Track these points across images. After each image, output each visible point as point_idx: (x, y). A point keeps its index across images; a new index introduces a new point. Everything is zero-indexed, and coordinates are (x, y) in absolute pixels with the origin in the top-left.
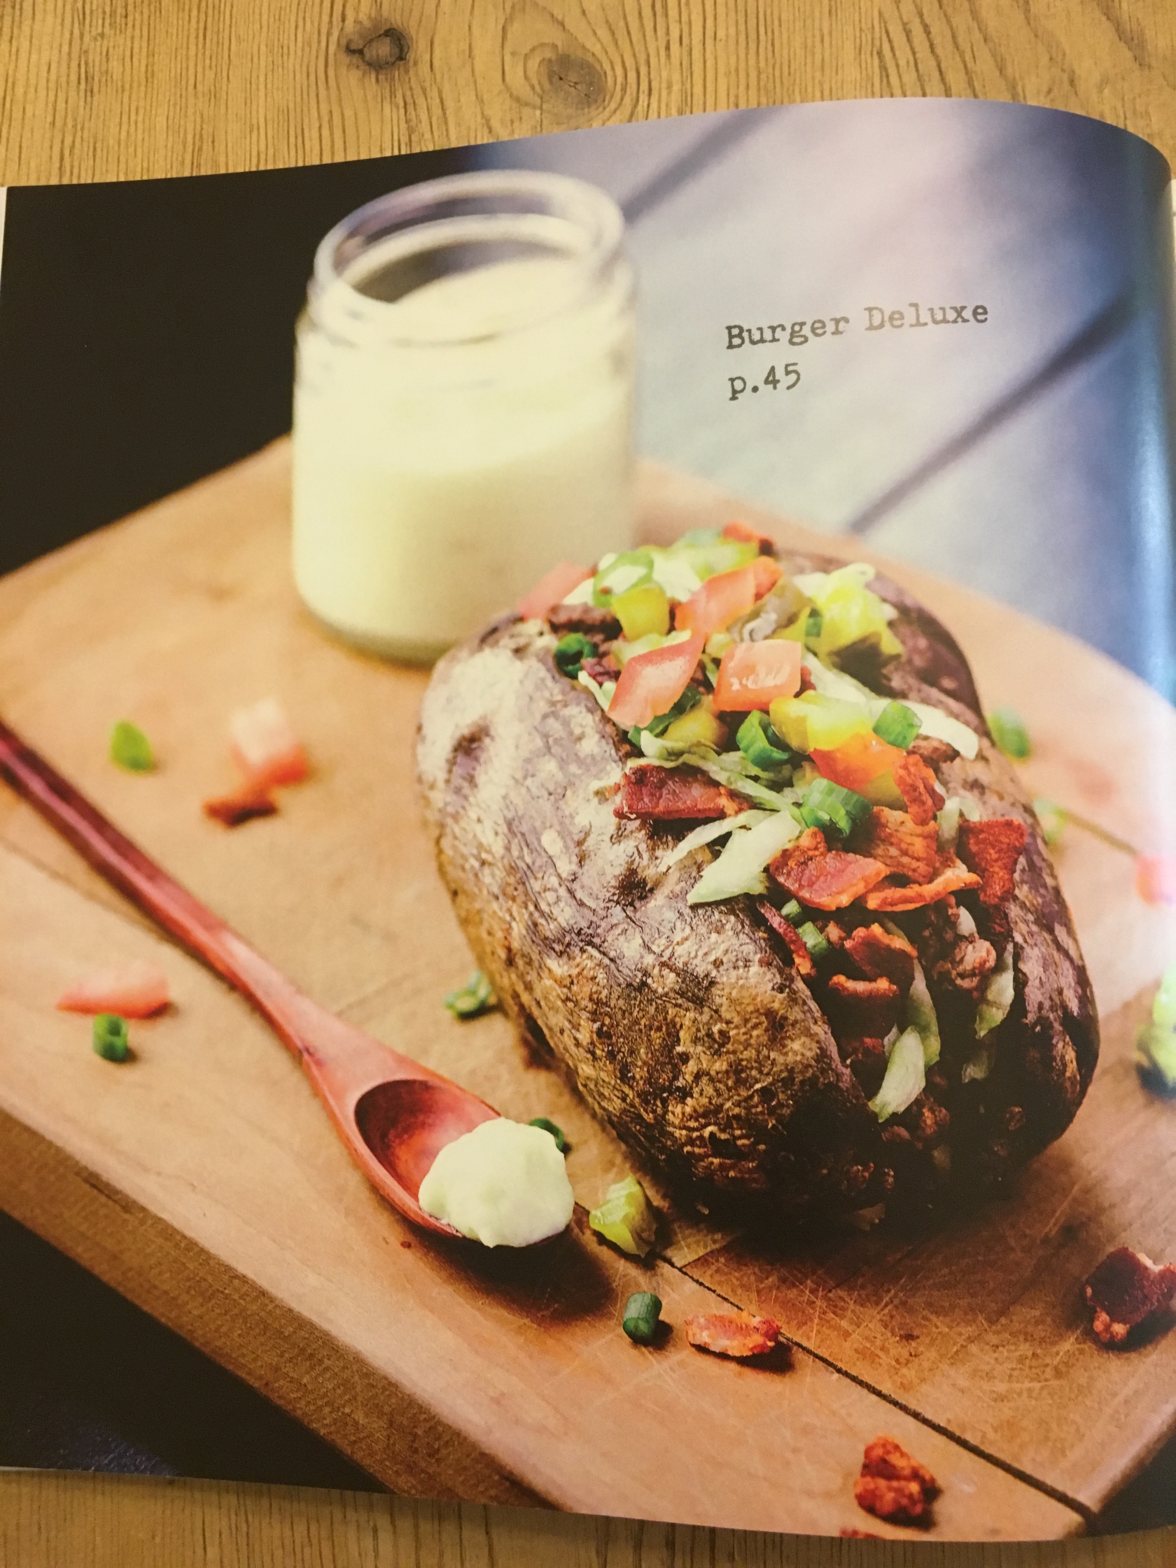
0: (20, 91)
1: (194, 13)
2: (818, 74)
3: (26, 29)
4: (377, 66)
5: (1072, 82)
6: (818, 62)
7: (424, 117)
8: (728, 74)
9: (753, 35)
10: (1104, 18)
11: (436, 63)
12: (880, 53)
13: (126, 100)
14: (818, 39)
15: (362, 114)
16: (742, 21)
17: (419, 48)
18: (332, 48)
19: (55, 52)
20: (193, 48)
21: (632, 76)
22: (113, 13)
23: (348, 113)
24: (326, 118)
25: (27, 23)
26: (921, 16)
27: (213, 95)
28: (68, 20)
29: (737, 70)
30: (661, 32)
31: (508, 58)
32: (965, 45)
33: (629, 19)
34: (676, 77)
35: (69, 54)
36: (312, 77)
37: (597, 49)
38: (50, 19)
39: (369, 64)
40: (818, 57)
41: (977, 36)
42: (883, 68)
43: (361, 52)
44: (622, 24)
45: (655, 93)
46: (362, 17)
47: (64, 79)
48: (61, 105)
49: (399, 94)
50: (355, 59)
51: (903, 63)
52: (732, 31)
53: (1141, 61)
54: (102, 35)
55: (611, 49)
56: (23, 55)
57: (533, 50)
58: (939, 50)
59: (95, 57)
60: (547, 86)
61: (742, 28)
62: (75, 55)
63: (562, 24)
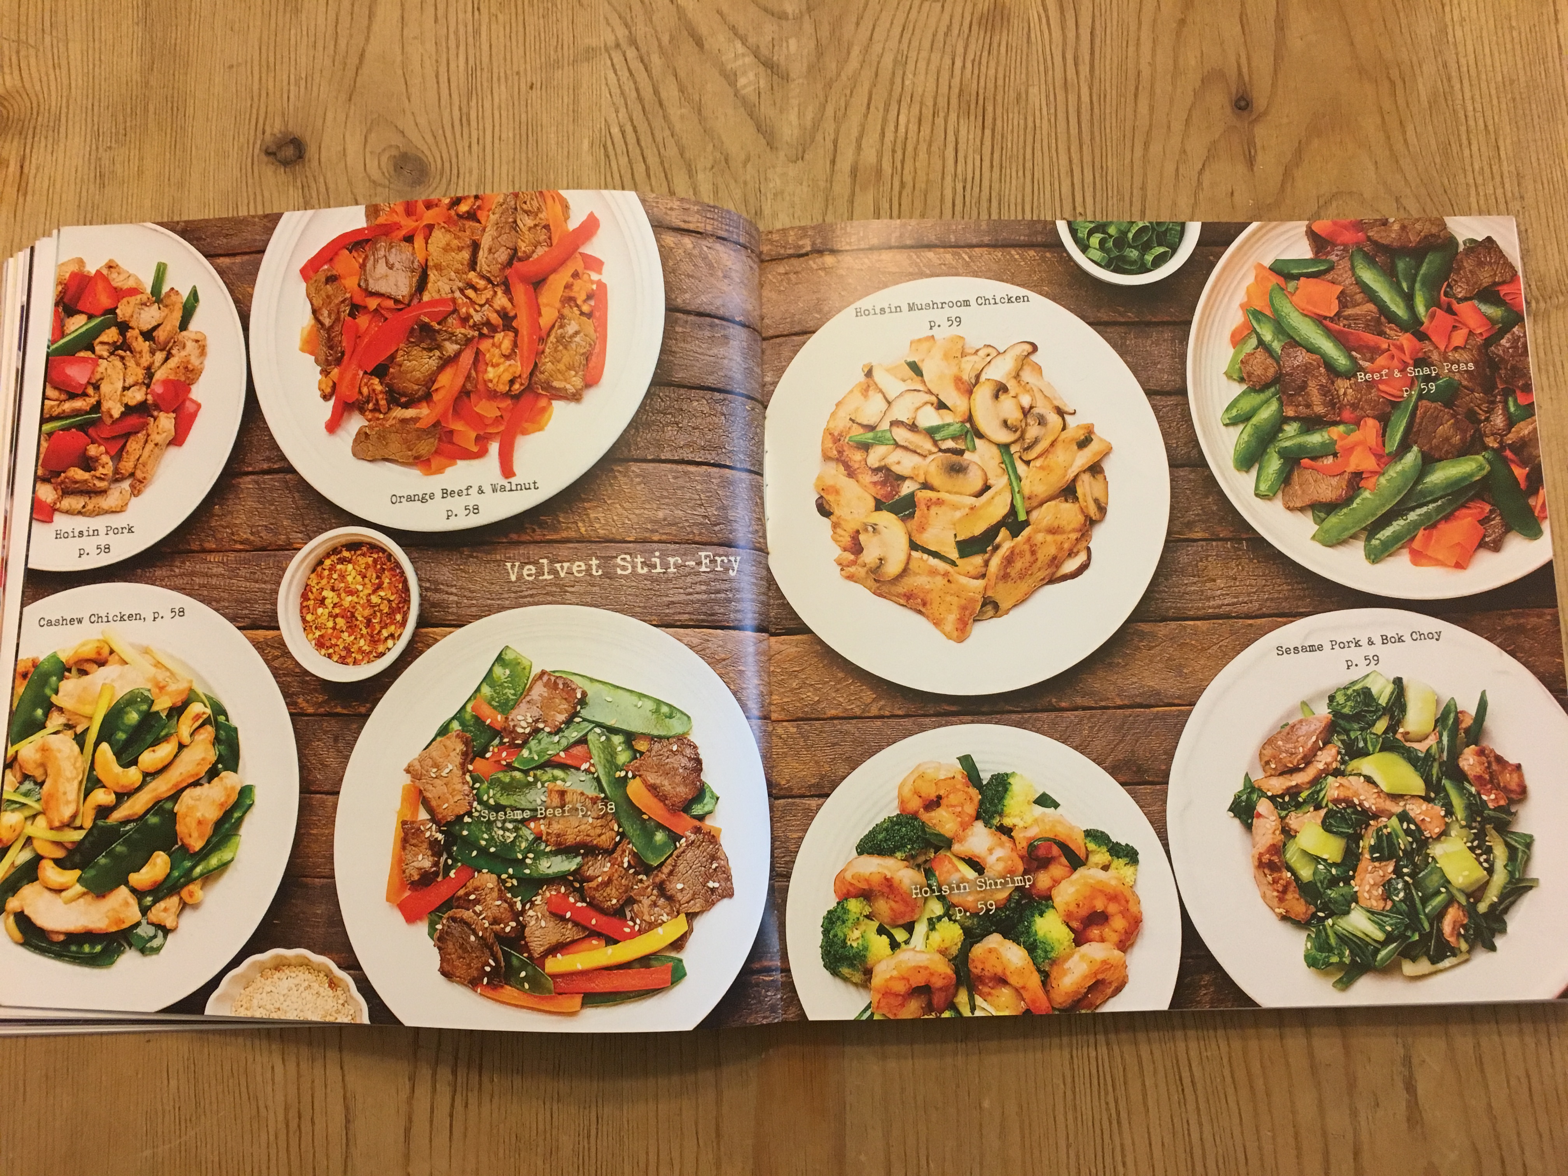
0: (58, 186)
1: (169, 131)
2: (565, 161)
3: (62, 145)
4: (286, 163)
5: (726, 160)
6: (566, 153)
7: (314, 195)
8: (508, 163)
9: (524, 137)
10: (748, 119)
11: (323, 160)
12: (605, 147)
13: (125, 189)
14: (565, 138)
15: (275, 194)
16: (517, 127)
17: (312, 151)
18: (257, 151)
19: (81, 160)
20: (167, 154)
21: (447, 165)
22: (117, 133)
23: (267, 194)
24: (252, 198)
25: (63, 140)
26: (632, 121)
27: (181, 185)
28: (88, 139)
29: (514, 160)
30: (466, 136)
31: (368, 155)
32: (659, 139)
33: (446, 128)
34: (475, 165)
35: (89, 159)
36: (244, 171)
37: (425, 148)
38: (77, 139)
39: (280, 161)
40: (566, 150)
41: (667, 133)
42: (607, 156)
43: (274, 154)
44: (441, 132)
45: (461, 176)
46: (276, 131)
47: (86, 177)
48: (84, 193)
49: (299, 181)
50: (271, 158)
51: (619, 151)
52: (511, 135)
53: (771, 145)
54: (110, 148)
55: (434, 148)
56: (60, 161)
57: (384, 150)
58: (643, 144)
59: (106, 162)
60: (392, 172)
61: (517, 132)
62: (93, 161)
63: (403, 132)
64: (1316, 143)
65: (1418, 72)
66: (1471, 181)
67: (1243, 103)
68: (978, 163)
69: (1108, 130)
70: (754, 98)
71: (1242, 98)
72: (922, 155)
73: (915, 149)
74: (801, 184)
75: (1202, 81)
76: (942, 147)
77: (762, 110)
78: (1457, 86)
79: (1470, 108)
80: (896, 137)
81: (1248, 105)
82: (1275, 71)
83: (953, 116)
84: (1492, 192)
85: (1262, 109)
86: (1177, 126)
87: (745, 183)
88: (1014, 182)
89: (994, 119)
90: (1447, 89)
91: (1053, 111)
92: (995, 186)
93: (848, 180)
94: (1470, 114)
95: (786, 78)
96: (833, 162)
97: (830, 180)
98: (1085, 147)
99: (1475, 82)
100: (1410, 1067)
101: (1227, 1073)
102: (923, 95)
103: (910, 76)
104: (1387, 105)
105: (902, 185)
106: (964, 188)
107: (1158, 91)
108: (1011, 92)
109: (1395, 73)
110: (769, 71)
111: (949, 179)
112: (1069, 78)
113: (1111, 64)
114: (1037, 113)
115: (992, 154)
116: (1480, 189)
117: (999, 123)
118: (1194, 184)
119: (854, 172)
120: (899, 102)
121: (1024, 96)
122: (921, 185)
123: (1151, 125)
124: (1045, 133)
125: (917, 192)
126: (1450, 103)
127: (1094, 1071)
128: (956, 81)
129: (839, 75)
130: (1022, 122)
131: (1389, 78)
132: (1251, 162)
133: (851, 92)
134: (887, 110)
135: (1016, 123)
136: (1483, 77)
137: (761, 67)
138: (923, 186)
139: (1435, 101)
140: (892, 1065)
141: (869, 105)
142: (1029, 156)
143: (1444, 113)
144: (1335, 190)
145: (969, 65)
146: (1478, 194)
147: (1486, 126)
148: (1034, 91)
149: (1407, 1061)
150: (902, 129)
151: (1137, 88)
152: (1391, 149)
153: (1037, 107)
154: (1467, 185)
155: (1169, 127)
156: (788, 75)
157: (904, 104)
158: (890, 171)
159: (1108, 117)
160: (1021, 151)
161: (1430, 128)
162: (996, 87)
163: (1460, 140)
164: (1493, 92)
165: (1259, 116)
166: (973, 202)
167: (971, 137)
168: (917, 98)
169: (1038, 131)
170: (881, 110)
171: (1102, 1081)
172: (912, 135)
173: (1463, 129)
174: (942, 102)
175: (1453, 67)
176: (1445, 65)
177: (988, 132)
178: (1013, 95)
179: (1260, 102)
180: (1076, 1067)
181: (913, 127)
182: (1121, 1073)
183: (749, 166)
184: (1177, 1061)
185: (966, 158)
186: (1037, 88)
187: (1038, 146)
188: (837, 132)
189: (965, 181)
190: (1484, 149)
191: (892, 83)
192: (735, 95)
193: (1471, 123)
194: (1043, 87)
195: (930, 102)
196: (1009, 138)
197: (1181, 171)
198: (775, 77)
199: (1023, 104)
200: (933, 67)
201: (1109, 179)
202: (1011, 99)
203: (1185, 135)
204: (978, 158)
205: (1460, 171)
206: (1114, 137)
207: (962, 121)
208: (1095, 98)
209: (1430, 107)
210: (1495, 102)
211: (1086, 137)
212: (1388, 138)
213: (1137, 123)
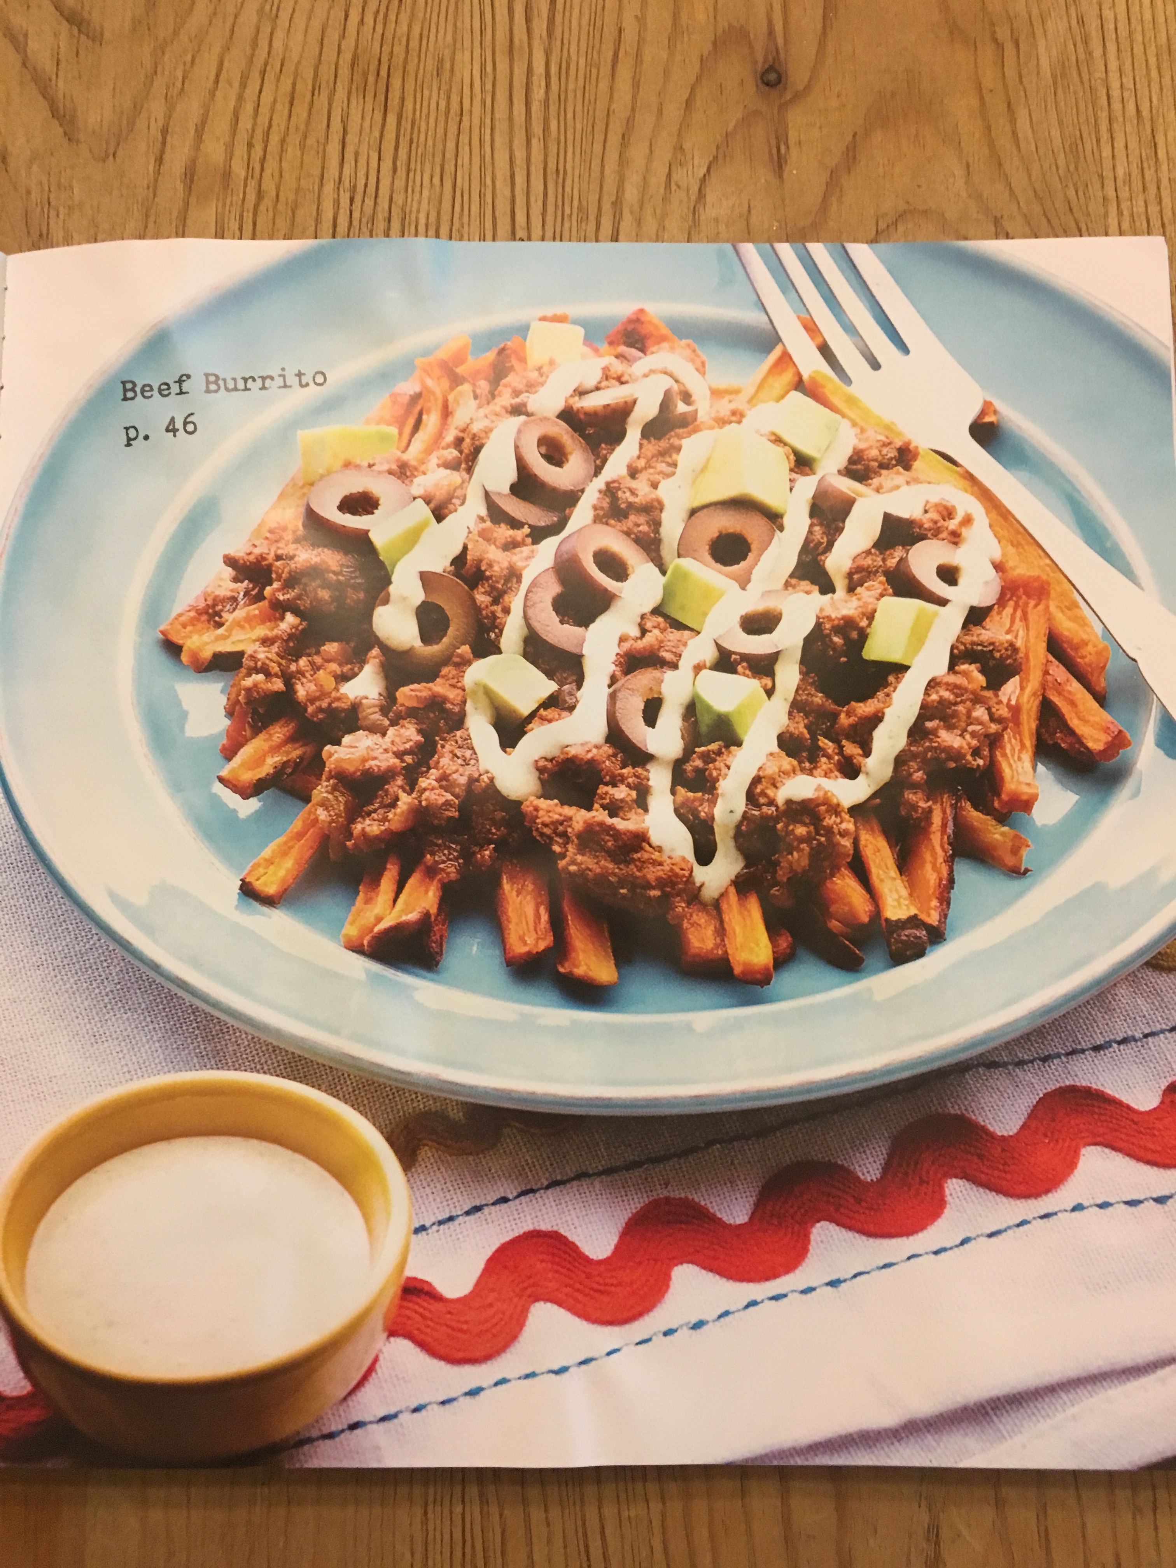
64: (878, 137)
65: (1039, 32)
66: (1111, 194)
67: (772, 77)
68: (374, 164)
69: (570, 115)
70: (49, 67)
71: (771, 69)
72: (292, 151)
73: (283, 142)
74: (111, 194)
75: (715, 43)
76: (322, 140)
77: (61, 84)
78: (1098, 52)
79: (1115, 84)
80: (255, 124)
81: (779, 80)
82: (824, 27)
83: (341, 93)
84: (1142, 209)
85: (800, 87)
86: (673, 111)
87: (29, 192)
88: (426, 193)
89: (403, 99)
90: (1082, 57)
91: (489, 87)
92: (399, 199)
93: (180, 187)
94: (1116, 93)
95: (97, 38)
96: (160, 161)
97: (154, 187)
98: (534, 141)
99: (1125, 44)
100: (937, 1543)
101: (657, 1543)
102: (299, 63)
103: (280, 35)
104: (989, 78)
105: (260, 195)
106: (352, 200)
107: (647, 57)
108: (430, 61)
109: (1003, 33)
110: (75, 30)
111: (329, 188)
112: (516, 41)
113: (580, 18)
114: (467, 90)
115: (396, 149)
116: (1125, 206)
117: (409, 105)
118: (693, 198)
119: (190, 175)
120: (263, 73)
121: (447, 66)
122: (288, 194)
123: (633, 110)
124: (476, 121)
125: (281, 207)
126: (1086, 77)
127: (458, 1535)
128: (349, 44)
129: (176, 33)
130: (443, 104)
131: (995, 40)
132: (779, 164)
133: (193, 61)
134: (243, 85)
135: (433, 105)
136: (1138, 37)
137: (65, 23)
138: (291, 197)
139: (1063, 75)
140: (156, 1515)
141: (218, 76)
142: (450, 155)
143: (1075, 93)
144: (902, 206)
145: (369, 19)
146: (1120, 213)
147: (1138, 111)
148: (464, 57)
149: (934, 1534)
150: (264, 110)
151: (616, 54)
152: (992, 145)
153: (467, 81)
154: (1105, 199)
155: (660, 111)
156: (102, 35)
157: (270, 77)
158: (243, 174)
159: (571, 96)
160: (440, 146)
161: (1053, 114)
162: (407, 52)
163: (1097, 131)
164: (1152, 61)
165: (798, 96)
166: (364, 220)
167: (367, 124)
168: (290, 68)
169: (466, 118)
170: (236, 84)
171: (468, 1549)
172: (279, 119)
173: (1103, 115)
174: (326, 73)
175: (1093, 26)
176: (1081, 22)
177: (392, 119)
178: (430, 65)
179: (798, 75)
180: (431, 1527)
181: (282, 109)
182: (498, 1539)
183: (35, 168)
184: (584, 1524)
185: (357, 154)
186: (467, 54)
187: (464, 138)
188: (168, 117)
189: (354, 189)
190: (1133, 144)
191: (255, 44)
192: (24, 64)
193: (1117, 106)
194: (476, 52)
195: (308, 73)
196: (423, 129)
197: (675, 177)
198: (83, 38)
199: (446, 75)
200: (316, 24)
201: (568, 189)
202: (429, 68)
203: (684, 126)
204: (374, 156)
205: (1095, 179)
206: (579, 126)
207: (354, 101)
208: (554, 69)
209: (1055, 83)
210: (1154, 73)
211: (537, 128)
212: (989, 128)
213: (614, 106)
